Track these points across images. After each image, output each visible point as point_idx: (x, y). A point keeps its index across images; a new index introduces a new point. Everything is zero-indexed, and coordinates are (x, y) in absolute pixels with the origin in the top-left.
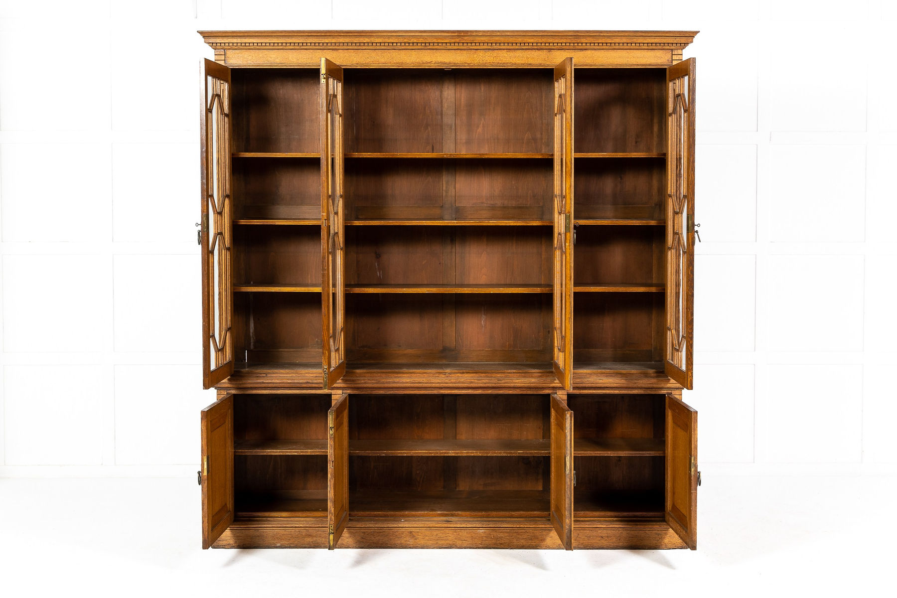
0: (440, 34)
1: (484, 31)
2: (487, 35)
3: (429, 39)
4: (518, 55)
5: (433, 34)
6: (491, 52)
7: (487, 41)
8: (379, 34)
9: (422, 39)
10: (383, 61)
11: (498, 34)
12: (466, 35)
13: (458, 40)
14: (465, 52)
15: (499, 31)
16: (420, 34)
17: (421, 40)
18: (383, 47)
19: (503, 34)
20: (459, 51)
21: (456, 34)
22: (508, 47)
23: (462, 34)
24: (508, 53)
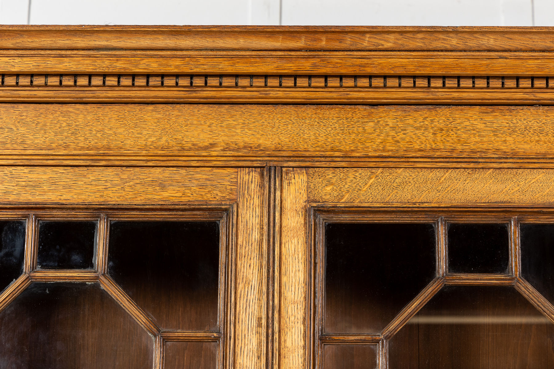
0: (242, 42)
1: (402, 31)
2: (412, 44)
3: (202, 61)
4: (521, 124)
5: (220, 43)
6: (424, 112)
7: (412, 70)
8: (28, 41)
9: (178, 62)
10: (40, 140)
11: (454, 42)
12: (336, 45)
13: (306, 66)
14: (333, 113)
15: (455, 31)
16: (170, 42)
17: (175, 65)
18: (41, 94)
19: (472, 43)
20: (310, 110)
21: (301, 43)
22: (488, 95)
23: (323, 43)
24: (489, 118)
